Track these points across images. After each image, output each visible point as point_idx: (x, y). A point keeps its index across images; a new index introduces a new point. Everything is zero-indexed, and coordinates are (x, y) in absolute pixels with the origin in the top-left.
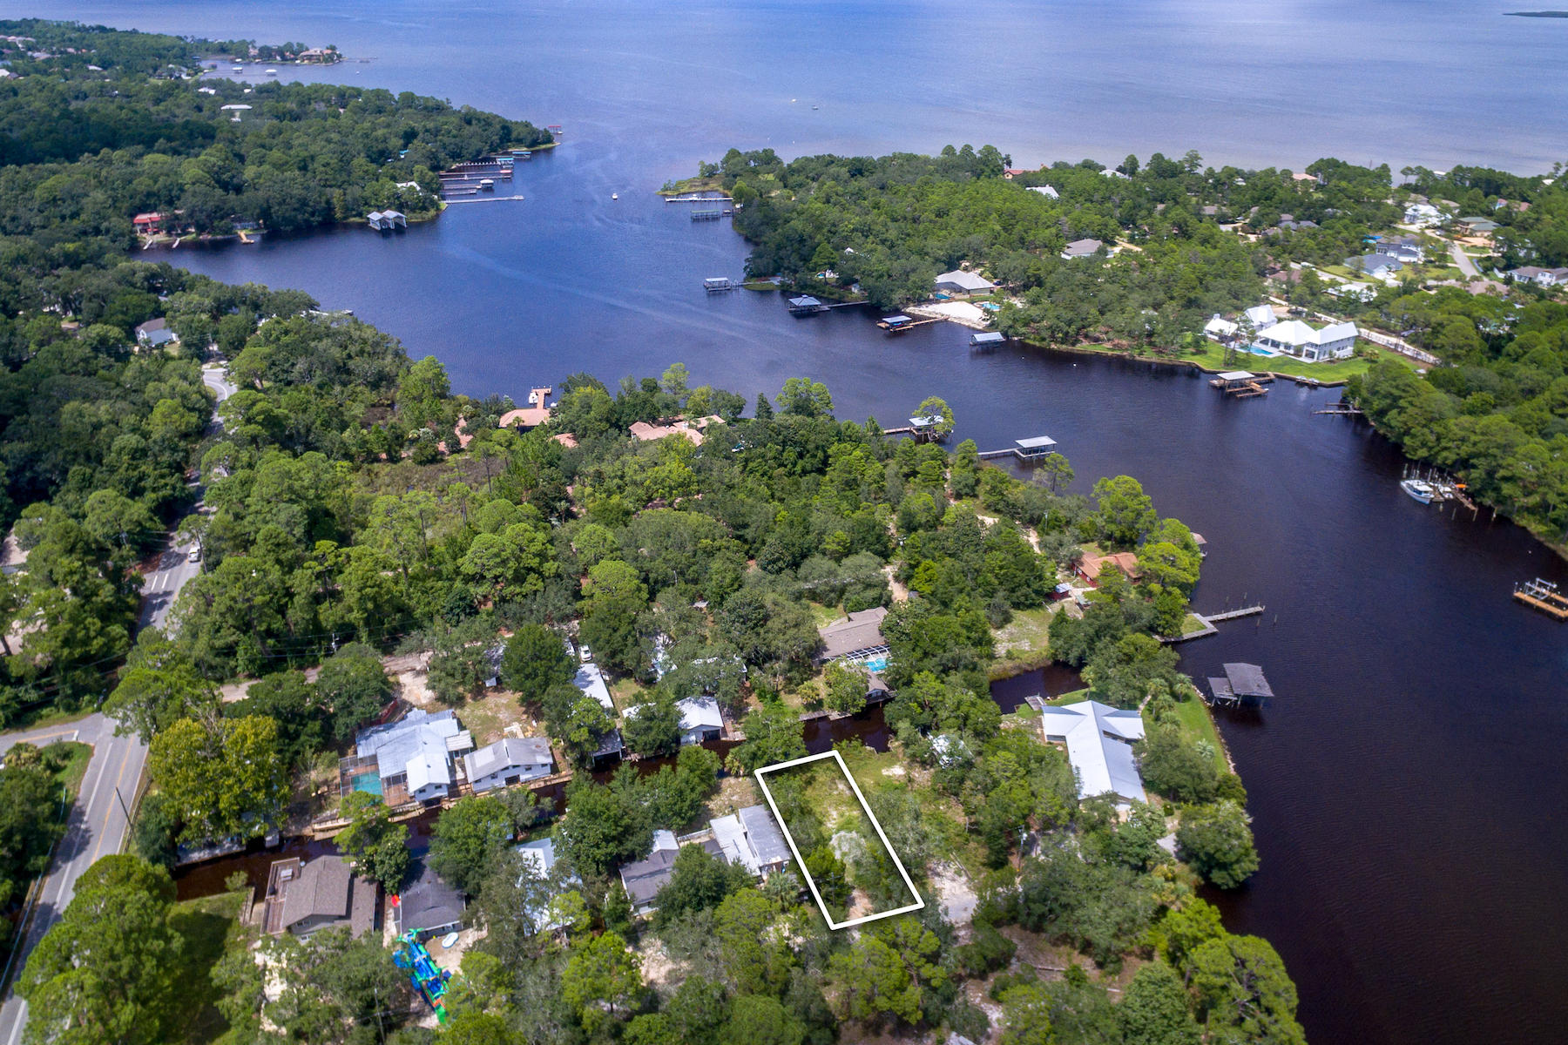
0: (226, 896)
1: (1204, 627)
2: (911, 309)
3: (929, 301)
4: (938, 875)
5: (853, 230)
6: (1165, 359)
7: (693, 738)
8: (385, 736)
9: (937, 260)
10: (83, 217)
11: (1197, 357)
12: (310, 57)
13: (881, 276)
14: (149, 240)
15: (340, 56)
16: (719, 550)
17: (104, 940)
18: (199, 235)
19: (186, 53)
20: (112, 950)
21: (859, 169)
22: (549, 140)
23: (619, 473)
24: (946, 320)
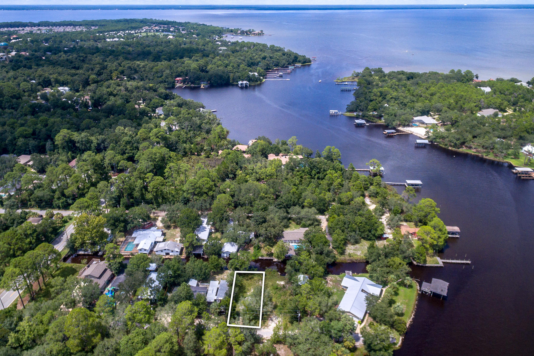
0: (80, 265)
1: (438, 263)
2: (400, 128)
3: (408, 126)
4: (272, 320)
5: (392, 98)
6: (497, 159)
7: (225, 255)
8: (141, 232)
9: (418, 111)
10: (163, 77)
11: (513, 160)
12: (254, 34)
13: (392, 115)
14: (178, 85)
15: (263, 33)
16: (266, 198)
17: (27, 263)
18: (191, 84)
19: (220, 32)
20: (28, 266)
21: (411, 77)
22: (310, 61)
23: (252, 168)
24: (412, 134)
